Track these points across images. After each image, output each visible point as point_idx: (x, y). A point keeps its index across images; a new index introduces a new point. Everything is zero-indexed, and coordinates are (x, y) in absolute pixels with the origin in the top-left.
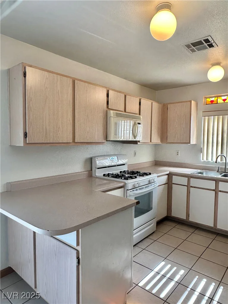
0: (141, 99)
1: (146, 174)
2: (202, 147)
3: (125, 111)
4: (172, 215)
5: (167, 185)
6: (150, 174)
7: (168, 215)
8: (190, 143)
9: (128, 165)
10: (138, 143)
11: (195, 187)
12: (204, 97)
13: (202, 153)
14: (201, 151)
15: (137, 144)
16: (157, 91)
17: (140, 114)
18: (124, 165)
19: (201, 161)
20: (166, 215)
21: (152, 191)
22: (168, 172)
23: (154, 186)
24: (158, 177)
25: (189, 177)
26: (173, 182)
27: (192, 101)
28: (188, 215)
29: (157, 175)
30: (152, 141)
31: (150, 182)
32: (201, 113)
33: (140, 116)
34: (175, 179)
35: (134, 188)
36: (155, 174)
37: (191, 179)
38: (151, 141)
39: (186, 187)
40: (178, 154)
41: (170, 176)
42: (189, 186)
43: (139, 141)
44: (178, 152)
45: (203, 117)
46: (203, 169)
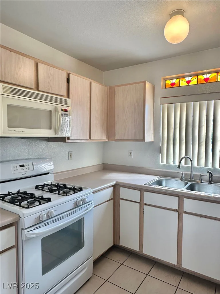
0: (70, 73)
1: (75, 190)
2: (161, 146)
3: (37, 89)
4: (120, 244)
5: (112, 201)
6: (81, 189)
7: (116, 244)
8: (144, 140)
9: (54, 173)
10: (67, 141)
11: (150, 205)
12: (162, 78)
13: (161, 154)
14: (159, 151)
15: (65, 142)
16: (104, 72)
17: (68, 97)
18: (48, 173)
19: (159, 164)
20: (112, 245)
21: (82, 217)
22: (114, 183)
23: (87, 209)
24: (94, 192)
25: (142, 190)
26: (121, 197)
27: (146, 81)
28: (141, 245)
29: (92, 190)
30: (92, 138)
31: (77, 205)
32: (159, 101)
33: (68, 99)
34: (124, 193)
35: (39, 222)
36: (89, 189)
37: (145, 193)
38: (90, 138)
39: (138, 204)
40: (131, 155)
41: (116, 187)
42: (142, 202)
43: (68, 138)
44: (131, 153)
45: (162, 105)
46: (162, 176)
